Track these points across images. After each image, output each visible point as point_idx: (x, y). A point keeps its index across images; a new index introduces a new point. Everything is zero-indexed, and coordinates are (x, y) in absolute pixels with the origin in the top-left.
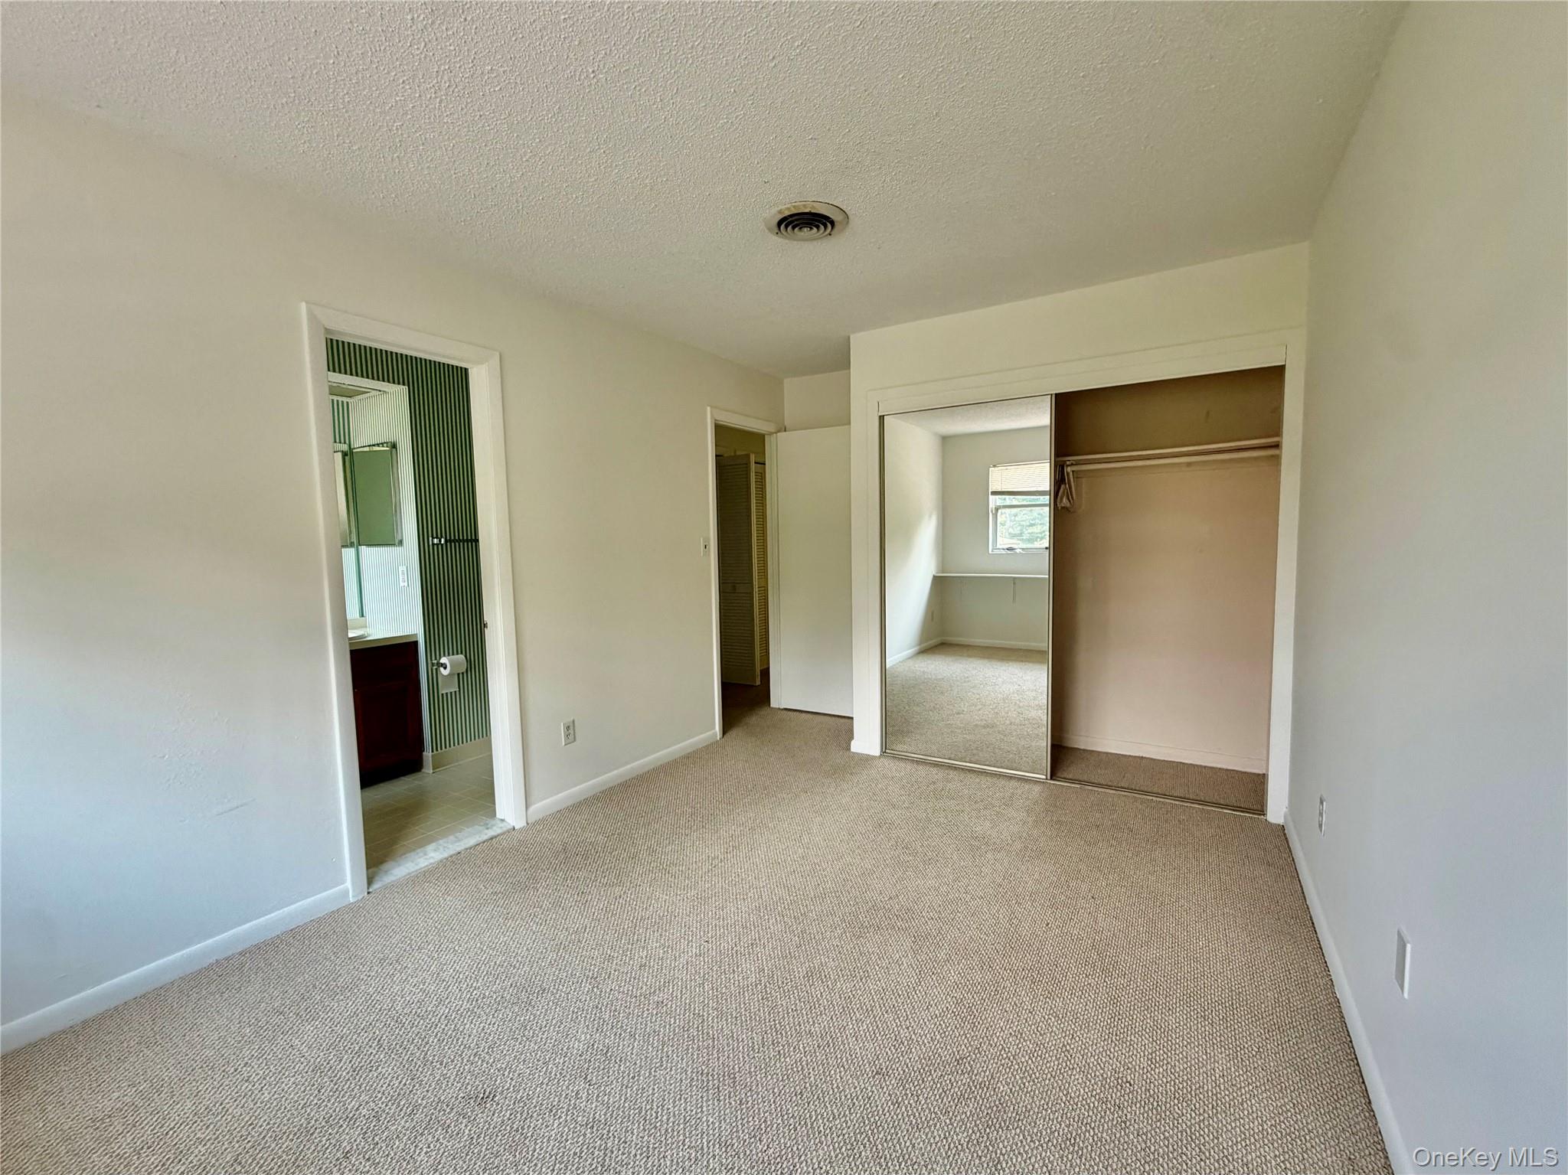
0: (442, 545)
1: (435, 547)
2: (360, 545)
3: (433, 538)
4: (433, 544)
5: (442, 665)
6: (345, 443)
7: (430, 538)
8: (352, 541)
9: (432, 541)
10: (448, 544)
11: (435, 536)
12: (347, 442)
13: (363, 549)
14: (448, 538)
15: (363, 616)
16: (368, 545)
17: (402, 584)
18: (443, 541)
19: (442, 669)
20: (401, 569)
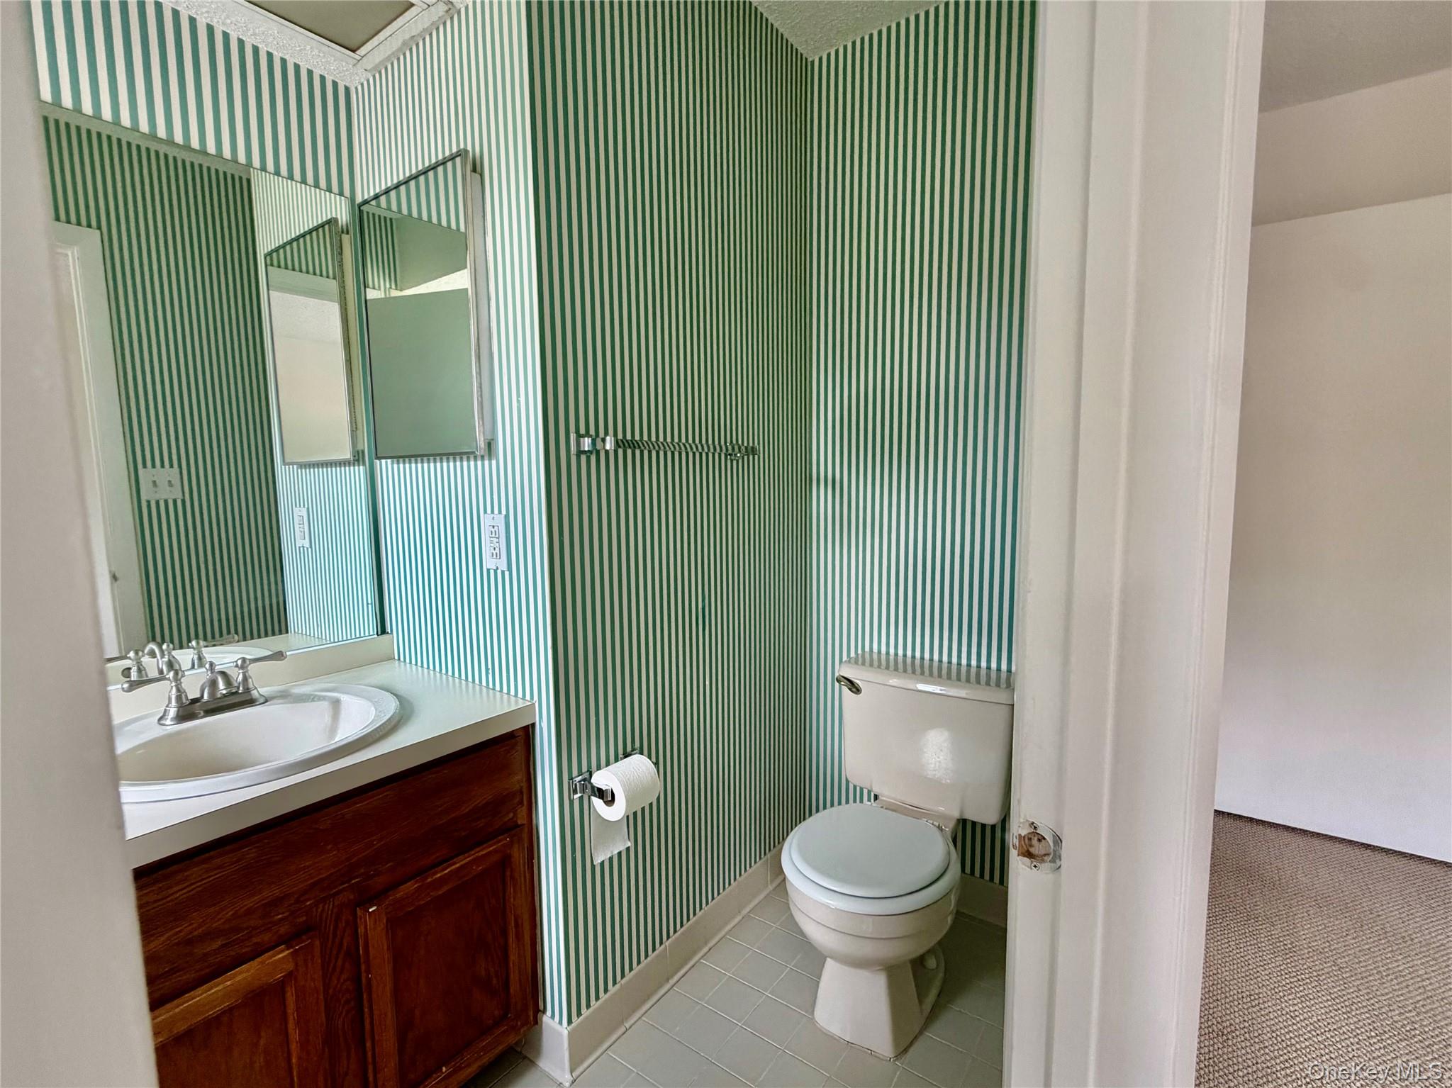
0: (607, 452)
1: (583, 458)
2: (379, 458)
3: (579, 436)
4: (580, 452)
5: (601, 793)
6: (341, 194)
7: (573, 436)
8: (360, 447)
9: (578, 444)
10: (620, 451)
11: (582, 431)
12: (347, 192)
13: (385, 468)
14: (620, 436)
15: (384, 632)
16: (398, 457)
17: (489, 563)
18: (609, 445)
19: (597, 803)
20: (486, 521)
